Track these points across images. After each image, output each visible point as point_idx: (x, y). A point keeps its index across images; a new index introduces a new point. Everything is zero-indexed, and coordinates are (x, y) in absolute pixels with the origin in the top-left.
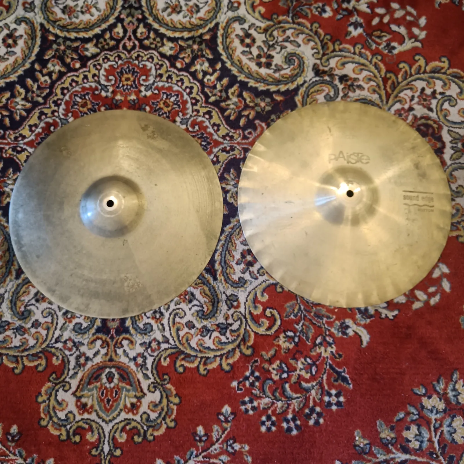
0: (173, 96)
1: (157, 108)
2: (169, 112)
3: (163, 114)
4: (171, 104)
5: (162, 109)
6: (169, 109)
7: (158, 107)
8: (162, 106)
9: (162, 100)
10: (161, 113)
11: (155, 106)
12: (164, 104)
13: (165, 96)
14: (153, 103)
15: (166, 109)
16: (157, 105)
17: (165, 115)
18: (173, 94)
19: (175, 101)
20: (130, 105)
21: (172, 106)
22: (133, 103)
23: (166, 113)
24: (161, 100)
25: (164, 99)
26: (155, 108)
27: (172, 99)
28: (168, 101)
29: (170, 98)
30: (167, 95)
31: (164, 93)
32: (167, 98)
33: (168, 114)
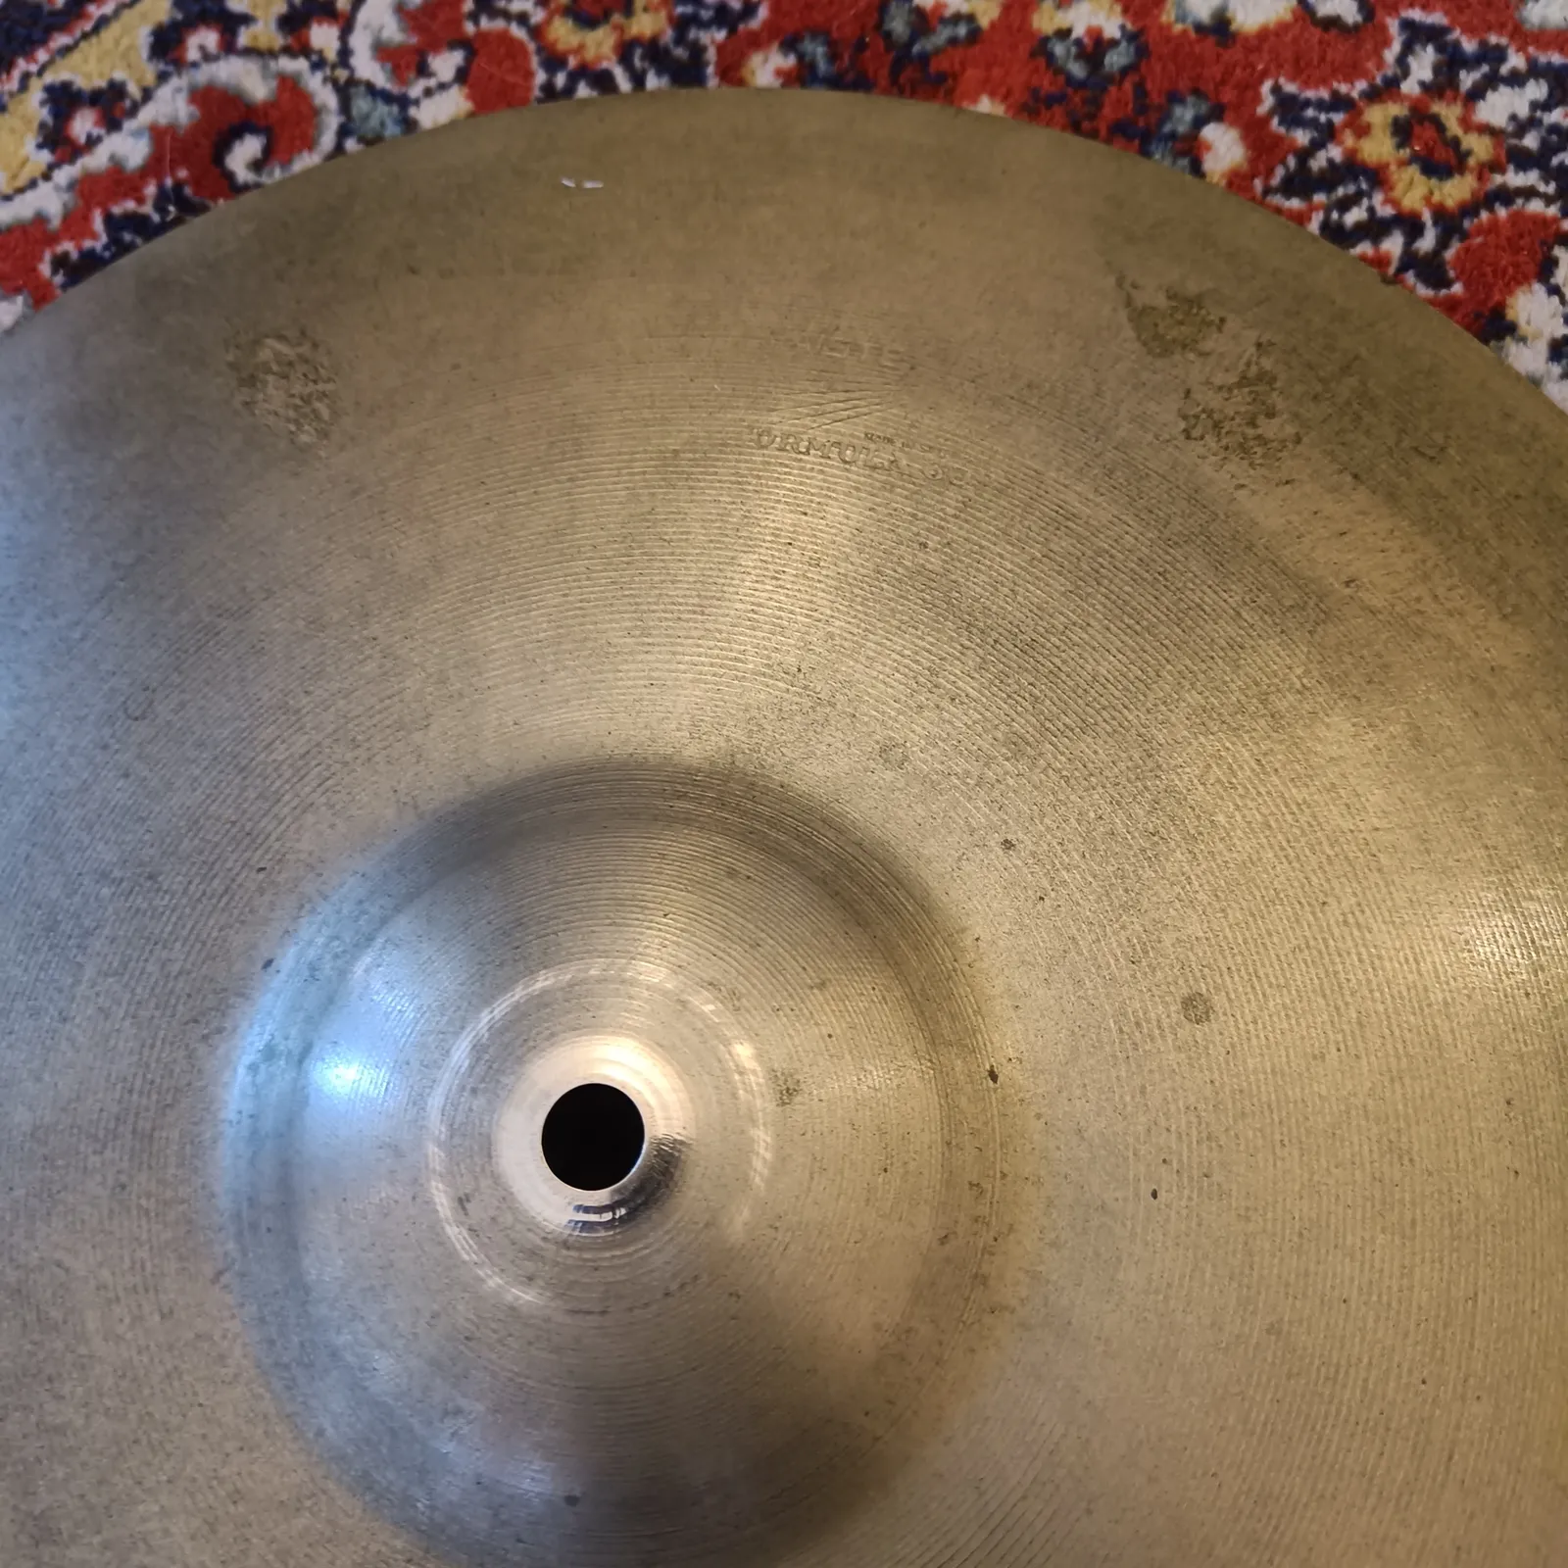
0: (1516, 80)
1: (1318, 162)
2: (1449, 222)
3: (1375, 229)
4: (1480, 148)
5: (1377, 177)
6: (1455, 191)
7: (1335, 152)
8: (1378, 148)
9: (1387, 90)
10: (1355, 216)
11: (1302, 137)
12: (1402, 131)
13: (1423, 66)
14: (1290, 109)
15: (1413, 191)
16: (1328, 134)
17: (1393, 245)
18: (1515, 61)
19: (1522, 127)
20: (1047, 84)
21: (1496, 167)
22: (1077, 70)
23: (1411, 226)
24: (1374, 95)
25: (1410, 87)
26: (1305, 155)
27: (1500, 107)
28: (1449, 114)
29: (1477, 94)
30: (1452, 62)
31: (1416, 34)
32: (1442, 85)
33: (1427, 243)
